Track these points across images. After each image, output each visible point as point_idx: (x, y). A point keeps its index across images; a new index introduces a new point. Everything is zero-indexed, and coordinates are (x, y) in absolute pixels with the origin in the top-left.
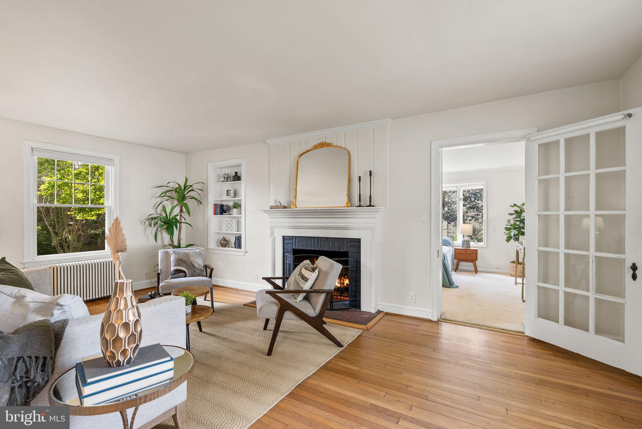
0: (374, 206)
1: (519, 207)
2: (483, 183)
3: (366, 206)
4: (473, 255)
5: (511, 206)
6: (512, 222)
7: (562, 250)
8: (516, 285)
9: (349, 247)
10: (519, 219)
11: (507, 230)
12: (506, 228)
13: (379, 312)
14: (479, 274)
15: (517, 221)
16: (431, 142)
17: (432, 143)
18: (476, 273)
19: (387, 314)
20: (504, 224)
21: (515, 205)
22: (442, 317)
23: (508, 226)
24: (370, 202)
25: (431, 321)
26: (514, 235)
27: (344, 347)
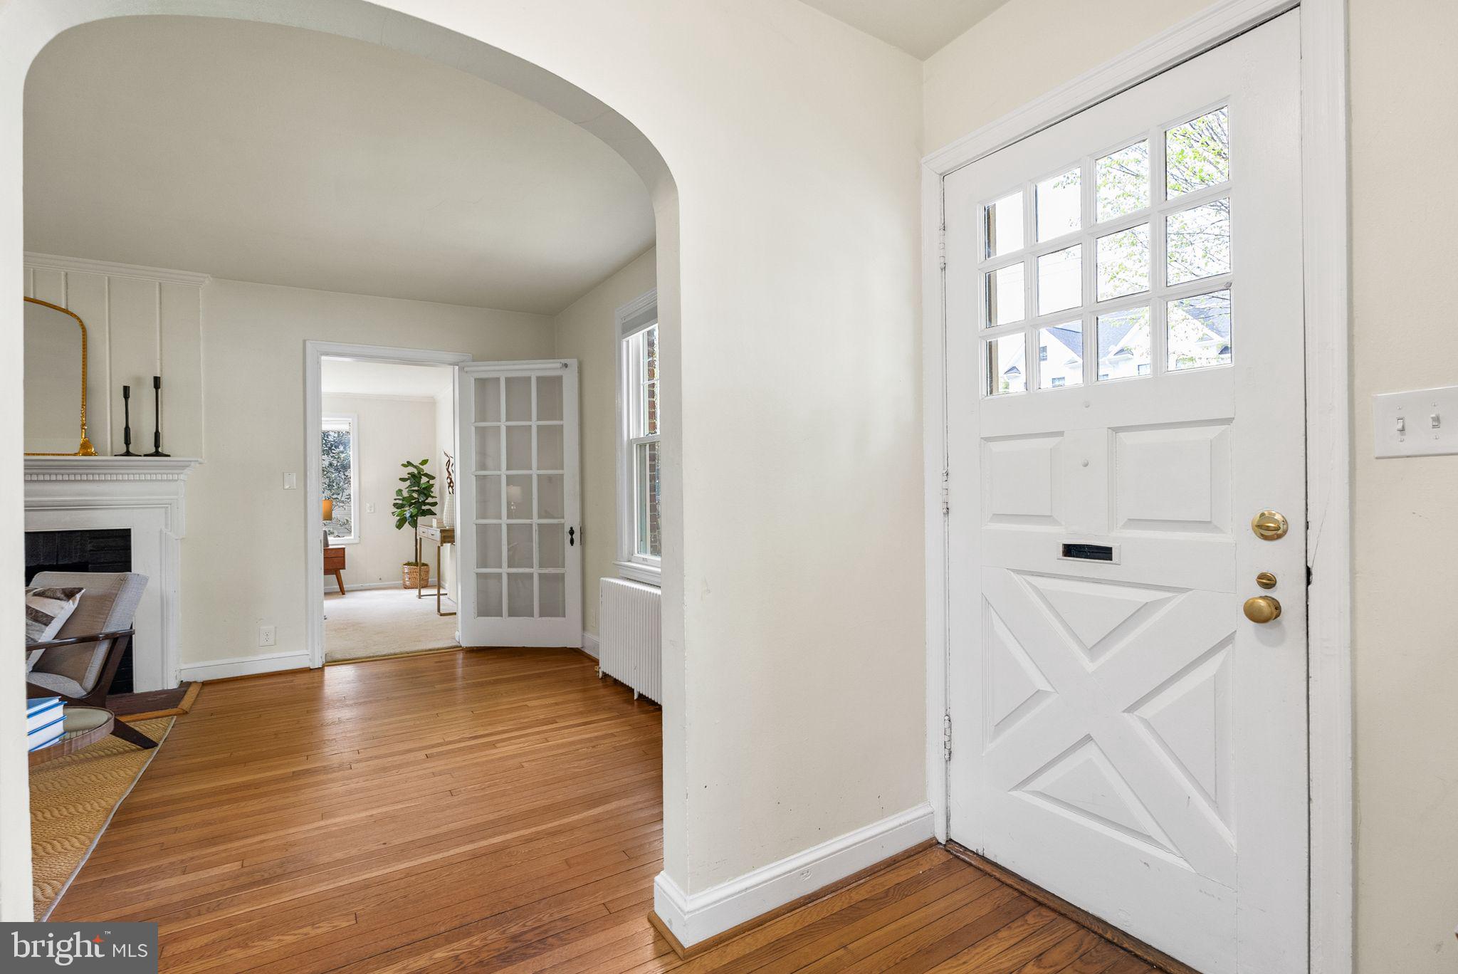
0: (169, 456)
1: (415, 467)
2: (350, 419)
3: (145, 455)
4: (335, 560)
5: (403, 465)
6: (405, 494)
7: (504, 521)
8: (420, 598)
9: (91, 550)
10: (416, 488)
11: (397, 508)
12: (395, 505)
13: (185, 686)
14: (347, 595)
15: (414, 491)
16: (304, 342)
17: (308, 344)
18: (343, 594)
19: (205, 684)
20: (391, 497)
21: (409, 464)
22: (329, 659)
23: (397, 501)
24: (157, 444)
25: (309, 670)
26: (411, 516)
27: (160, 746)
